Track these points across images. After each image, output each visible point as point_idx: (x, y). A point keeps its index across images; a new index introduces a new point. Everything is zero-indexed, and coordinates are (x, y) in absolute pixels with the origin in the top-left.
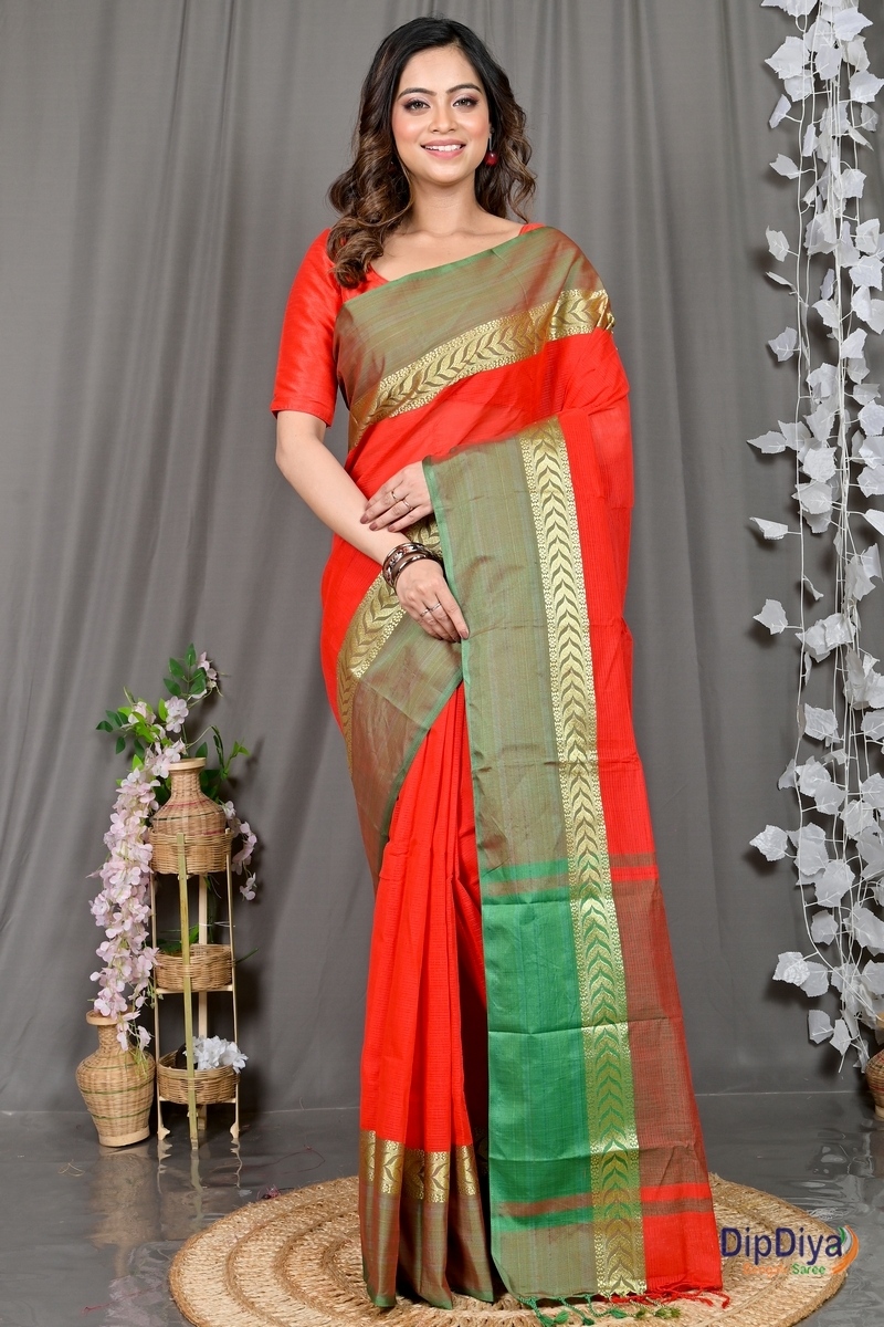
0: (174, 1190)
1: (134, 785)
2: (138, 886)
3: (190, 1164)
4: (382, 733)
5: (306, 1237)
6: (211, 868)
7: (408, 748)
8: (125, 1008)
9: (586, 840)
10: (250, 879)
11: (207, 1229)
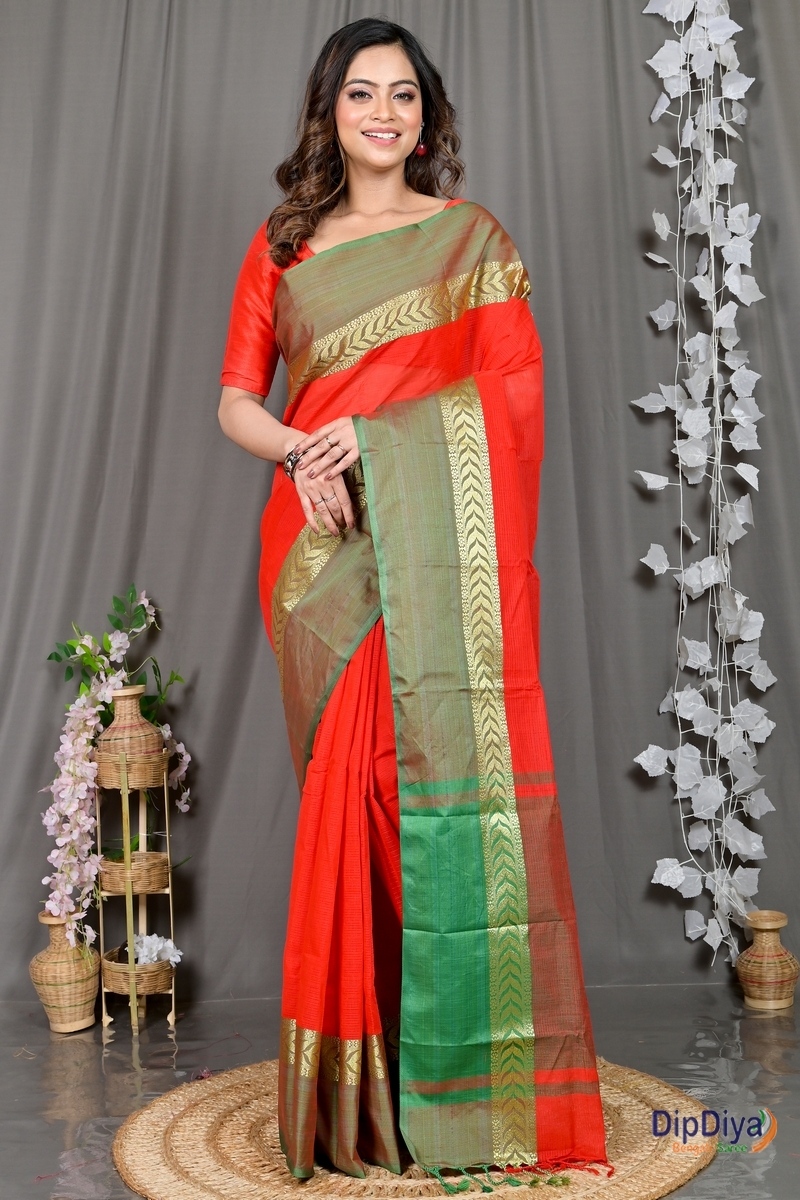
0: (117, 1071)
1: (81, 710)
2: (84, 800)
3: (132, 1049)
4: (309, 662)
5: (235, 1114)
6: (150, 784)
7: (330, 676)
8: (73, 909)
9: (494, 760)
10: (185, 794)
11: (146, 1106)
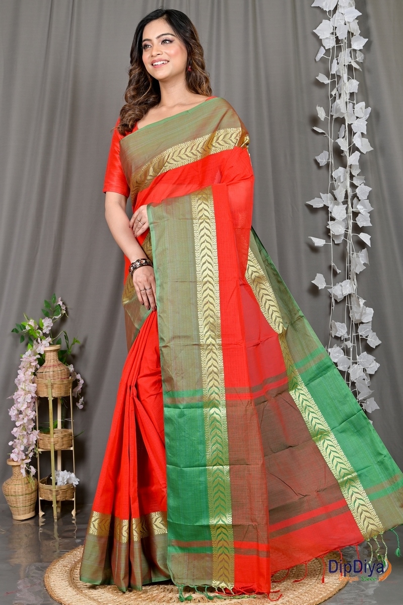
0: (46, 540)
1: (28, 357)
2: (30, 403)
3: (53, 528)
6: (63, 394)
8: (24, 457)
9: (213, 380)
10: (81, 399)
11: (61, 557)
